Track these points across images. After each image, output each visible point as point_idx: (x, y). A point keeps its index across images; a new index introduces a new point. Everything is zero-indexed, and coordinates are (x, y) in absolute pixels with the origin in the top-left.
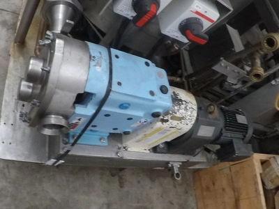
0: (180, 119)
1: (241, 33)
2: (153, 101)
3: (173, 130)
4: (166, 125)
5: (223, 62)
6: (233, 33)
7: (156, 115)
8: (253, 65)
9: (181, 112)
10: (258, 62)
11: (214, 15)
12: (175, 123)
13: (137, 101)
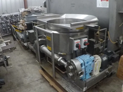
0: (98, 59)
1: (94, 39)
2: (91, 58)
3: (99, 62)
4: (97, 62)
5: (95, 45)
6: (92, 40)
7: (93, 61)
8: (99, 40)
9: (97, 58)
10: (100, 39)
11: (86, 39)
12: (97, 61)
13: (89, 60)
